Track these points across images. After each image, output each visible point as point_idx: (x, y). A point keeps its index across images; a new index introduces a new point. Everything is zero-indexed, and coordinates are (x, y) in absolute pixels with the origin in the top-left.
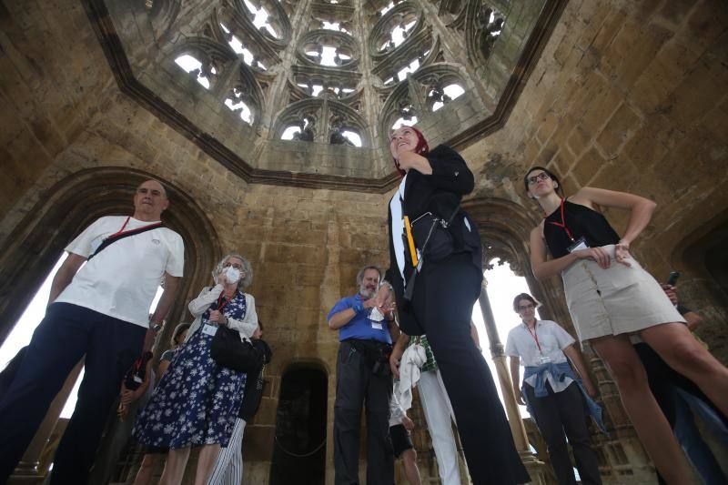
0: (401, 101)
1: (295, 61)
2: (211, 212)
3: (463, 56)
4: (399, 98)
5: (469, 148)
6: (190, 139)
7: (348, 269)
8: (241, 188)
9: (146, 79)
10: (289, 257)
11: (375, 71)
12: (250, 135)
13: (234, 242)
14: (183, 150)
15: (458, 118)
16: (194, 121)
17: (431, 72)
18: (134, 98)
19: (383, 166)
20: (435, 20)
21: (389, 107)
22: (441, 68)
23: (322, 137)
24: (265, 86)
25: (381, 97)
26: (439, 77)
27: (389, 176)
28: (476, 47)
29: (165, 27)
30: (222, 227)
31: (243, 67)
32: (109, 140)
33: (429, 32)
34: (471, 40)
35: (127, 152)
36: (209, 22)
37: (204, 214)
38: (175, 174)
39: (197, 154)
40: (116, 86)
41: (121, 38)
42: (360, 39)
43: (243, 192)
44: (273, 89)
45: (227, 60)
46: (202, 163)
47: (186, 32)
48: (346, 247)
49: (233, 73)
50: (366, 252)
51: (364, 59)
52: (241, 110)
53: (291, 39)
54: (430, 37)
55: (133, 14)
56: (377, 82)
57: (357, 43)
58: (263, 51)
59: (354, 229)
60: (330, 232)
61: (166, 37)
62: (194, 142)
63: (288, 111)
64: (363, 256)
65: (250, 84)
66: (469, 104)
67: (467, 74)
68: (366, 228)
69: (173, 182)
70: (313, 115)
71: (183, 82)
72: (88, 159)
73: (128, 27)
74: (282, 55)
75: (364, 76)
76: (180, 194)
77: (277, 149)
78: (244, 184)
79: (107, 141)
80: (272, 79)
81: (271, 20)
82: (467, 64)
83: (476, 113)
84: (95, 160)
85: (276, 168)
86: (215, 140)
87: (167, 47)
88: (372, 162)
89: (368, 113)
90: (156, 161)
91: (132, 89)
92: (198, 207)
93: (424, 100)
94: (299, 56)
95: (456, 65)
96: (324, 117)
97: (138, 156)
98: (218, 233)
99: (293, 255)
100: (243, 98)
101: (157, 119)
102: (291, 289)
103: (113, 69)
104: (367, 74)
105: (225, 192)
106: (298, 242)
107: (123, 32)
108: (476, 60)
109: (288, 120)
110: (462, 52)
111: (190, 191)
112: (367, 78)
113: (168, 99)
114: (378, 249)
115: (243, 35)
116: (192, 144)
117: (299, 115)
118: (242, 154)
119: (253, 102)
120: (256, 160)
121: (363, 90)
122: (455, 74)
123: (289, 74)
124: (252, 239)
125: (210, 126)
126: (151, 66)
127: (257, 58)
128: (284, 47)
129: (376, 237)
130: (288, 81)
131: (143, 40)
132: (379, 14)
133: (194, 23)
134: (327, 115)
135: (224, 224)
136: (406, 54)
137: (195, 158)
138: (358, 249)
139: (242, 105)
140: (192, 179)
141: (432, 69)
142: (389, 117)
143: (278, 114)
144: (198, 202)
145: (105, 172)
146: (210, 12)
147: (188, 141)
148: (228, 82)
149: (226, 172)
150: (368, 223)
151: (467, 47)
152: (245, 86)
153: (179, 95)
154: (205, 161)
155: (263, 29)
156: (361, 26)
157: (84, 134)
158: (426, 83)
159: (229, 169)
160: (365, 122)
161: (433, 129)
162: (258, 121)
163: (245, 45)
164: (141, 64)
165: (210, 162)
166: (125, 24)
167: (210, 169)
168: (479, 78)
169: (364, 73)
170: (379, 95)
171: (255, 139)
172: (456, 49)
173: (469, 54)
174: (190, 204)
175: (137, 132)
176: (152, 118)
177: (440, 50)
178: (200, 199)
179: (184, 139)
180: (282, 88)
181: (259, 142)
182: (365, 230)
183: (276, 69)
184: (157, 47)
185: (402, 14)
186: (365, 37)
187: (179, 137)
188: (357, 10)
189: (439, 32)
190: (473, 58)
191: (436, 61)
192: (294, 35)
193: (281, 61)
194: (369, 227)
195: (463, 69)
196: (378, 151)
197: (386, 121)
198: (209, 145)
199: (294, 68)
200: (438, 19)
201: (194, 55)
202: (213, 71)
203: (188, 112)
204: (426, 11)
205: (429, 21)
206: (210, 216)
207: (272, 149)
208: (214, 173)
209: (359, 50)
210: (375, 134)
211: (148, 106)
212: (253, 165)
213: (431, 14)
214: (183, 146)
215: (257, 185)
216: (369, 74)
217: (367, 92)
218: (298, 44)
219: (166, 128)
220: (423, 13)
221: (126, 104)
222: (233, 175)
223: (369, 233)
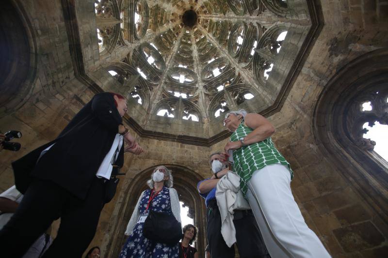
0: (259, 63)
1: (204, 84)
2: (197, 169)
3: (274, 18)
4: (258, 63)
5: (311, 52)
6: (174, 141)
8: (206, 151)
9: (148, 128)
11: (240, 62)
12: (199, 125)
14: (173, 147)
15: (293, 44)
16: (173, 133)
17: (265, 38)
18: (146, 137)
19: (270, 98)
20: (251, 19)
21: (256, 70)
22: (268, 32)
23: (232, 106)
24: (196, 102)
25: (249, 69)
26: (269, 37)
27: (276, 100)
28: (277, 8)
29: (148, 105)
30: (205, 174)
31: (184, 100)
32: (143, 159)
33: (252, 26)
34: (273, 8)
35: (150, 160)
36: (163, 93)
37: (194, 171)
38: (174, 159)
39: (180, 146)
40: (138, 136)
41: (134, 118)
42: (225, 55)
43: (208, 152)
44: (200, 101)
45: (176, 102)
46: (183, 149)
47: (156, 102)
49: (180, 105)
50: (289, 147)
51: (233, 62)
52: (191, 118)
53: (197, 77)
54: (254, 27)
55: (134, 107)
56: (243, 65)
57: (225, 58)
58: (188, 89)
61: (149, 108)
62: (177, 142)
63: (211, 105)
64: (289, 150)
65: (189, 106)
66: (295, 33)
67: (283, 23)
68: (281, 134)
69: (174, 164)
70: (223, 100)
71: (162, 120)
72: (137, 170)
73: (135, 113)
74: (197, 86)
75: (236, 67)
76: (179, 167)
77: (215, 124)
78: (208, 149)
79: (142, 160)
80: (198, 97)
81: (186, 77)
82: (279, 19)
83: (302, 33)
84: (140, 169)
85: (219, 132)
86: (184, 136)
87: (151, 112)
88: (263, 100)
89: (248, 80)
90: (163, 158)
91: (145, 134)
92: (190, 169)
93: (270, 53)
94: (204, 81)
95: (274, 25)
96: (228, 98)
97: (155, 159)
100: (190, 112)
101: (158, 140)
103: (135, 131)
104: (237, 66)
105: (200, 157)
107: (134, 115)
108: (282, 13)
109: (213, 109)
110: (273, 17)
111: (183, 164)
112: (238, 67)
113: (159, 130)
114: (295, 141)
115: (178, 89)
116: (176, 143)
117: (217, 103)
118: (200, 136)
119: (194, 111)
120: (208, 134)
121: (239, 73)
122: (277, 29)
123: (204, 91)
125: (180, 131)
126: (148, 122)
127: (188, 94)
128: (196, 82)
129: (290, 136)
130: (205, 94)
131: (142, 115)
132: (227, 41)
133: (157, 97)
134: (229, 94)
135: (206, 172)
136: (248, 43)
137: (179, 148)
139: (190, 115)
140: (182, 158)
141: (264, 37)
142: (259, 74)
143: (207, 109)
144: (188, 167)
145: (145, 172)
146: (161, 89)
147: (174, 143)
148: (180, 110)
149: (196, 147)
150: (280, 131)
151: (273, 12)
152: (188, 107)
153: (162, 126)
154: (184, 147)
155: (185, 82)
156: (223, 51)
157: (133, 161)
158: (266, 45)
159: (197, 145)
160: (249, 85)
161: (283, 61)
162: (200, 118)
163: (181, 92)
164: (145, 123)
165: (187, 147)
166: (133, 112)
167: (188, 149)
168: (291, 18)
169: (235, 66)
170: (248, 69)
171: (203, 126)
172: (269, 20)
173: (276, 14)
174: (185, 170)
175: (152, 150)
176: (156, 141)
177: (262, 27)
178: (189, 165)
179: (171, 142)
180: (204, 98)
181: (205, 126)
182: (281, 136)
183: (197, 92)
184: (148, 114)
185: (236, 31)
186: (227, 53)
187: (169, 143)
188: (217, 46)
189: (256, 21)
190: (280, 14)
191: (263, 33)
192: (198, 75)
193: (198, 88)
194: (282, 132)
195: (279, 23)
196: (264, 93)
197: (258, 76)
198: (183, 140)
199: (205, 87)
200: (251, 17)
201: (163, 108)
202: (173, 109)
203: (169, 131)
204: (245, 20)
205: (248, 22)
206: (197, 171)
207: (212, 125)
208: (191, 150)
209: (227, 59)
210: (257, 86)
211: (152, 137)
212: (208, 138)
213: (247, 19)
214: (172, 146)
215: (213, 146)
216: (238, 64)
217: (242, 72)
218: (201, 77)
219: (163, 142)
220: (244, 22)
221: (144, 141)
222: (200, 147)
223: (284, 135)
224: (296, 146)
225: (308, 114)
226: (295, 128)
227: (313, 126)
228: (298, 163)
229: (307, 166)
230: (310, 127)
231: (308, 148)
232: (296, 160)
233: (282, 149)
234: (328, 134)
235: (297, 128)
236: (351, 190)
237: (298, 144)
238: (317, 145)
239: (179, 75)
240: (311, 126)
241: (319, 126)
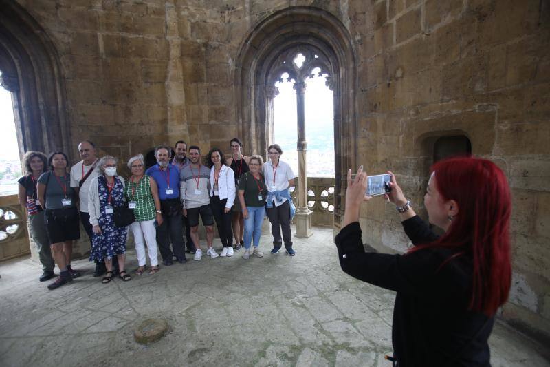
7: (189, 63)
10: (130, 50)
48: (186, 39)
50: (206, 45)
59: (193, 16)
60: (168, 19)
64: (203, 49)
68: (205, 14)
99: (134, 49)
102: (139, 87)
106: (137, 31)
114: (217, 40)
129: (215, 27)
138: (198, 41)
150: (207, 8)
182: (204, 18)
194: (208, 12)
223: (208, 21)
224: (215, 48)
225: (251, 19)
226: (227, 19)
227: (246, 41)
228: (205, 74)
229: (213, 84)
230: (243, 39)
231: (226, 61)
232: (205, 70)
233: (197, 43)
235: (229, 21)
237: (218, 47)
238: (236, 66)
240: (245, 39)
241: (251, 45)
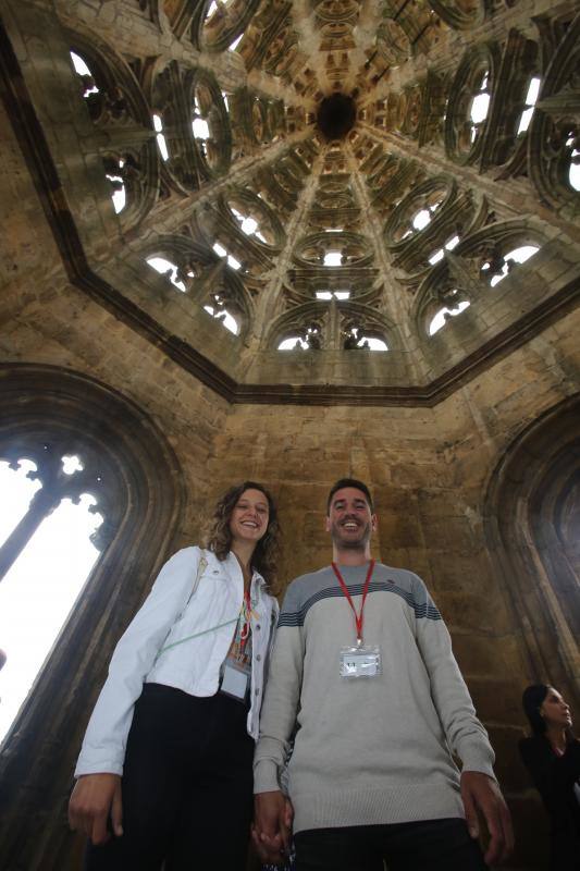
0: (440, 287)
1: (291, 266)
2: (176, 436)
3: (529, 204)
4: (440, 285)
5: (574, 312)
6: (154, 343)
7: (390, 518)
8: (220, 408)
9: (106, 272)
10: (290, 501)
11: (396, 264)
12: (234, 345)
13: (205, 481)
14: (143, 354)
15: (541, 279)
16: (162, 322)
17: (484, 238)
18: (83, 290)
19: (425, 371)
20: (475, 181)
21: (423, 297)
22: (497, 229)
23: (332, 343)
24: (254, 293)
25: (409, 290)
26: (494, 242)
27: (438, 380)
28: (551, 183)
29: (134, 223)
30: (188, 456)
31: (227, 270)
32: (44, 333)
33: (468, 199)
34: (541, 178)
35: (64, 350)
36: (188, 225)
37: (164, 437)
38: (128, 382)
39: (162, 361)
40: (65, 275)
41: (78, 224)
42: (372, 236)
43: (223, 414)
44: (265, 295)
45: (209, 262)
46: (166, 372)
47: (160, 230)
48: (383, 485)
49: (214, 275)
50: (417, 492)
51: (380, 256)
52: (223, 317)
53: (285, 245)
54: (470, 203)
55: (95, 198)
56: (402, 274)
57: (368, 239)
58: (252, 256)
59: (393, 458)
60: (354, 462)
61: (135, 232)
62: (159, 347)
63: (286, 319)
64: (414, 497)
65: (235, 291)
66: (558, 256)
67: (544, 222)
68: (412, 455)
69: (123, 392)
70: (318, 321)
71: (150, 280)
72: (8, 352)
73: (88, 212)
74: (275, 260)
75: (382, 271)
76: (131, 408)
77: (271, 360)
78: (226, 405)
79: (40, 334)
80: (263, 285)
81: (262, 228)
82: (541, 209)
83: (575, 264)
84: (19, 355)
85: (271, 382)
86: (187, 347)
87: (135, 243)
88: (407, 368)
89: (394, 310)
90: (103, 364)
91: (85, 280)
92: (156, 428)
93: (477, 275)
94: (296, 261)
95: (522, 217)
96: (333, 323)
97: (79, 355)
98: (183, 466)
99: (296, 499)
100: (226, 306)
101: (113, 317)
103: (62, 255)
104: (385, 269)
105: (199, 413)
106: (306, 478)
107: (81, 217)
108: (557, 200)
109: (287, 327)
110: (529, 200)
111: (147, 406)
112: (387, 273)
113: (132, 295)
114: (437, 485)
115: (228, 241)
116: (155, 349)
117: (300, 322)
118: (223, 367)
119: (239, 309)
120: (243, 376)
121: (382, 287)
122: (521, 230)
123: (285, 280)
124: (233, 476)
125: (183, 329)
126: (113, 261)
127: (245, 265)
128: (277, 253)
129: (432, 469)
130: (283, 287)
131: (105, 231)
132: (392, 206)
133: (169, 222)
134: (337, 317)
135: (194, 453)
136: (436, 234)
137: (159, 365)
138: (404, 487)
139: (225, 312)
140: (151, 390)
141: (482, 235)
142: (425, 309)
143: (272, 321)
144: (157, 422)
145: (28, 369)
146: (189, 212)
147: (151, 345)
148: (208, 284)
149: (201, 387)
150: (414, 449)
151: (537, 187)
152: (229, 291)
153: (144, 294)
154: (171, 370)
155: (253, 236)
156: (372, 223)
157: (11, 324)
158: (475, 255)
159: (205, 383)
160: (391, 321)
161: (499, 305)
162: (246, 331)
163: (231, 249)
164: (102, 257)
165: (178, 373)
166: (84, 208)
167: (178, 381)
168: (568, 219)
169: (381, 268)
170: (405, 288)
171: (241, 350)
172: (517, 202)
173: (541, 195)
174: (145, 423)
175: (83, 328)
176: (106, 315)
177: (490, 212)
178: (160, 417)
179: (144, 341)
180: (276, 294)
181: (246, 355)
182: (412, 459)
183: (267, 275)
184: (123, 241)
185: (424, 195)
186: (378, 232)
187: (139, 338)
188: (364, 208)
189: (484, 191)
190: (548, 198)
191: (486, 224)
192: (289, 241)
193: (274, 266)
194: (416, 453)
195: (535, 219)
196: (415, 354)
197: (421, 316)
198: (179, 352)
199: (291, 273)
200: (479, 178)
201: (168, 258)
202: (191, 275)
203: (156, 313)
204: (459, 178)
205: (465, 186)
206: (173, 441)
207: (264, 361)
208: (183, 386)
209: (372, 246)
210: (408, 333)
211: (102, 300)
212: (239, 381)
213: (469, 178)
214: (144, 350)
215: (243, 406)
216: (389, 268)
217: (389, 288)
218: (294, 250)
219: (123, 328)
220: (455, 182)
221: (75, 297)
222: (209, 390)
223: (418, 462)
224: (434, 496)
225: (496, 441)
226: (449, 458)
227: (496, 472)
228: (422, 534)
229: (441, 551)
230: (487, 471)
231: (459, 514)
232: (421, 528)
233: (401, 489)
234: (520, 504)
235: (454, 459)
236: (514, 645)
237: (441, 495)
238: (484, 515)
239: (247, 214)
240: (491, 469)
241: (508, 478)
